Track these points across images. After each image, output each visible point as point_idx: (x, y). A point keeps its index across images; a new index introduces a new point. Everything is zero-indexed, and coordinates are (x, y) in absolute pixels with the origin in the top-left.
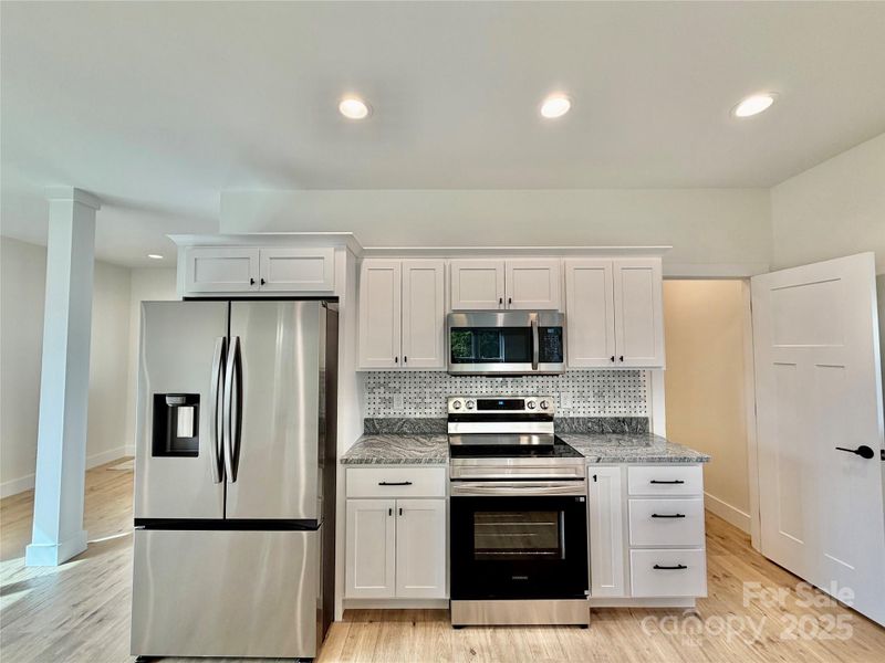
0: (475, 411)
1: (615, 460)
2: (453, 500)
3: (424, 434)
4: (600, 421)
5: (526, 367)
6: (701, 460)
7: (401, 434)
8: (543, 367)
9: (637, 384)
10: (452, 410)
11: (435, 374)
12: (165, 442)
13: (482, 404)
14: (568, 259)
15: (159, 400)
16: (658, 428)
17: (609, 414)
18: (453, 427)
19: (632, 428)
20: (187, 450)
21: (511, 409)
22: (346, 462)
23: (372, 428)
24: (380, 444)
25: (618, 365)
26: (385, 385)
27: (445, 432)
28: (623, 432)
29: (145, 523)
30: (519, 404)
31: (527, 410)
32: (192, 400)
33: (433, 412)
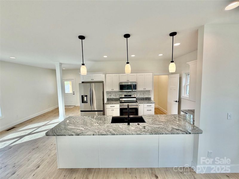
0: (124, 97)
1: (142, 103)
2: (120, 108)
3: (116, 100)
4: (143, 98)
5: (131, 90)
6: (154, 103)
7: (113, 100)
8: (133, 90)
9: (149, 92)
10: (120, 97)
11: (118, 92)
12: (83, 101)
13: (125, 96)
14: (137, 74)
15: (82, 96)
16: (152, 99)
17: (145, 97)
18: (120, 99)
19: (148, 99)
20: (86, 102)
21: (130, 96)
22: (106, 104)
23: (108, 100)
24: (110, 102)
25: (145, 90)
26: (110, 93)
27: (119, 100)
28: (147, 100)
29: (81, 111)
30: (131, 96)
31: (132, 97)
32: (86, 96)
33: (118, 97)
